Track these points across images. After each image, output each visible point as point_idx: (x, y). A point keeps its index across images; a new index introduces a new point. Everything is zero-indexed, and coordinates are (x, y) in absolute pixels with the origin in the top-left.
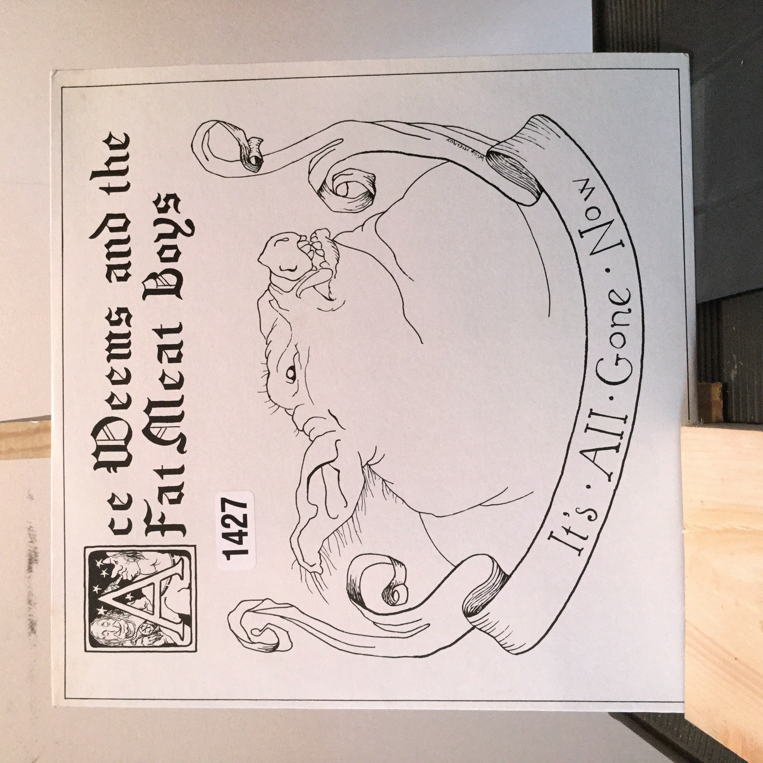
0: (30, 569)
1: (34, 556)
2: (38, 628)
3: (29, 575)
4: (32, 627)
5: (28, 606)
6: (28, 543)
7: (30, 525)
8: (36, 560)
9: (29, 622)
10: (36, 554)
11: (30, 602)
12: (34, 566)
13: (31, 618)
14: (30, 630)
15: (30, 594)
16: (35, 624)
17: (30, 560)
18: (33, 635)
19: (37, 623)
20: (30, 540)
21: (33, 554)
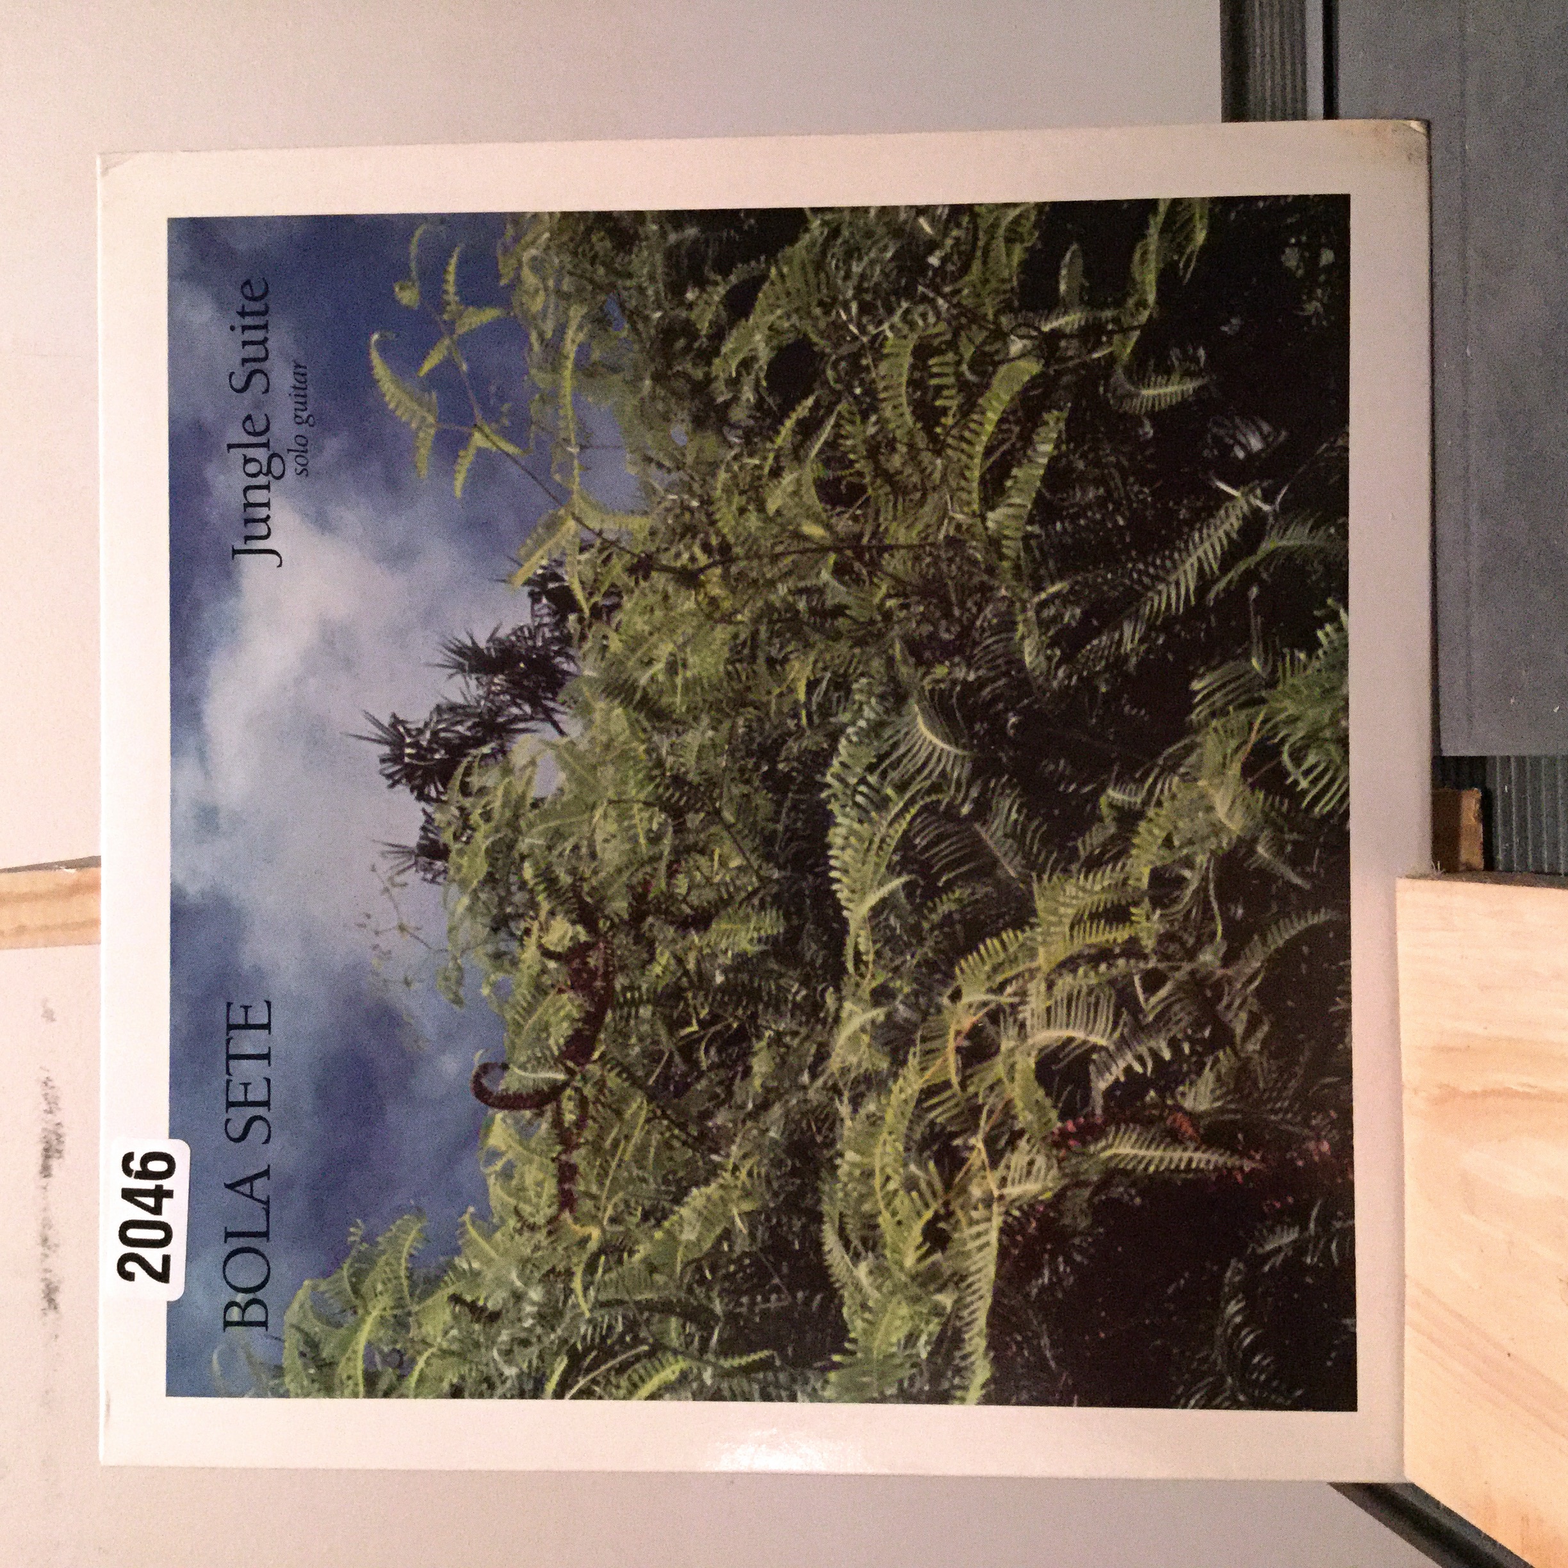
0: (46, 1171)
1: (55, 1143)
2: (60, 1298)
3: (44, 1181)
4: (50, 1295)
5: (40, 1249)
6: (44, 1115)
7: (46, 1075)
8: (59, 1152)
9: (42, 1286)
10: (59, 1137)
11: (45, 1240)
12: (54, 1163)
13: (48, 1275)
14: (46, 1304)
15: (47, 1224)
16: (56, 1289)
17: (46, 1150)
18: (52, 1315)
19: (62, 1287)
20: (46, 1107)
21: (54, 1137)
